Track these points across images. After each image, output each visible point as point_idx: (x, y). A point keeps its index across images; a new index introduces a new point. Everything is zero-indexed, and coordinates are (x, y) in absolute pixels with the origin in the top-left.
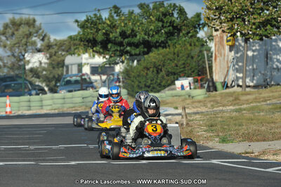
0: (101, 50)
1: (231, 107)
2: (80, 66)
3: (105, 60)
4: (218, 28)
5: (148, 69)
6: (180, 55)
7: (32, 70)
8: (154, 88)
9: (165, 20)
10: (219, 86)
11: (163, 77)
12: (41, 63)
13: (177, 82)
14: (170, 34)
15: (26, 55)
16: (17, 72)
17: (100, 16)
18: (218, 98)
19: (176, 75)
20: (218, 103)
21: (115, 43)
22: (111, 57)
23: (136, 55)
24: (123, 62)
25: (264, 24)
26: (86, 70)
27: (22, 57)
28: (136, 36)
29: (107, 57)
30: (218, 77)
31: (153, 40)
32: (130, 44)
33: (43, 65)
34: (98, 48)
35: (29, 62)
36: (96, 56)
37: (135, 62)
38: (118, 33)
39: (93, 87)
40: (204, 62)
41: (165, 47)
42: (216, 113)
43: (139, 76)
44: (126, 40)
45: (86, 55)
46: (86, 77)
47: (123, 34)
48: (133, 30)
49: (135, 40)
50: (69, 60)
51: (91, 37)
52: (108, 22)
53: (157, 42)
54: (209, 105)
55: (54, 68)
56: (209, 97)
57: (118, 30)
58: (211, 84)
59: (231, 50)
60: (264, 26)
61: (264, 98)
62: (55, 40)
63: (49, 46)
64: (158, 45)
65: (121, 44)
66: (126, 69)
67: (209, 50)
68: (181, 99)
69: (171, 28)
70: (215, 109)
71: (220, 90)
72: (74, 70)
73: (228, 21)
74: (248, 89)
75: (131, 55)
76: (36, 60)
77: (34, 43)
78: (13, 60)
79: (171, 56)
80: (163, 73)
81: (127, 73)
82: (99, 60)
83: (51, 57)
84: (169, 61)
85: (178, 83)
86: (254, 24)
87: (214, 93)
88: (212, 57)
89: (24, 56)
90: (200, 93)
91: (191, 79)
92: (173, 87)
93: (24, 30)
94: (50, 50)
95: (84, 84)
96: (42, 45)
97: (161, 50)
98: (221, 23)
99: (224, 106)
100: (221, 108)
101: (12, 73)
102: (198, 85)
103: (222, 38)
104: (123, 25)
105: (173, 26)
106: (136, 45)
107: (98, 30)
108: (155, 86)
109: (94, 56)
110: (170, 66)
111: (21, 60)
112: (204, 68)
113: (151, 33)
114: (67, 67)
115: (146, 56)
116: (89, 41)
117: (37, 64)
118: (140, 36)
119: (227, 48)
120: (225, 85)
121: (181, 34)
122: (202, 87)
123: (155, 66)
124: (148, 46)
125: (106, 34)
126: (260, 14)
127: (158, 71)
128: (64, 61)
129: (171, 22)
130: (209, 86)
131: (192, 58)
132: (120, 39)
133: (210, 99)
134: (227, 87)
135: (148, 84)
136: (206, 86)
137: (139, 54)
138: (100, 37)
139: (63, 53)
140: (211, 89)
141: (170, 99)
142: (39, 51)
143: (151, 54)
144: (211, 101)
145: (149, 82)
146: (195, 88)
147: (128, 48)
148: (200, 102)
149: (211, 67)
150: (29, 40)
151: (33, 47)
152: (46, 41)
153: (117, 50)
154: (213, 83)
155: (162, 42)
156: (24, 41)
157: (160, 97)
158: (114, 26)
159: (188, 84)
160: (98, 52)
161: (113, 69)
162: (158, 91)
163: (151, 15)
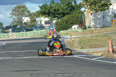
0: (48, 16)
1: (90, 35)
2: (41, 21)
3: (49, 19)
4: (86, 8)
5: (63, 22)
6: (74, 17)
7: (25, 23)
8: (65, 28)
9: (69, 5)
11: (68, 25)
12: (28, 20)
14: (71, 10)
15: (23, 18)
17: (47, 4)
18: (86, 32)
19: (73, 24)
21: (52, 13)
24: (55, 20)
26: (43, 23)
27: (21, 19)
28: (59, 11)
29: (50, 18)
30: (87, 25)
31: (65, 12)
32: (57, 14)
34: (46, 15)
35: (23, 20)
37: (60, 20)
38: (53, 10)
39: (45, 29)
40: (83, 19)
41: (69, 14)
42: (84, 37)
43: (60, 24)
44: (56, 12)
45: (43, 18)
46: (42, 25)
47: (55, 10)
48: (58, 9)
49: (59, 12)
50: (37, 19)
51: (44, 11)
52: (50, 6)
53: (67, 13)
54: (82, 35)
55: (32, 22)
56: (83, 31)
57: (53, 9)
58: (84, 27)
60: (102, 7)
61: (102, 31)
62: (33, 12)
63: (30, 15)
64: (67, 14)
65: (54, 14)
66: (56, 22)
67: (84, 15)
69: (71, 8)
71: (88, 29)
72: (39, 23)
73: (89, 5)
74: (97, 29)
75: (58, 17)
76: (26, 19)
78: (18, 19)
79: (71, 18)
80: (69, 23)
82: (47, 19)
83: (31, 18)
85: (73, 27)
86: (98, 6)
87: (86, 30)
88: (85, 17)
90: (80, 30)
91: (77, 25)
92: (71, 28)
93: (22, 9)
94: (31, 16)
95: (42, 27)
96: (28, 15)
97: (68, 16)
98: (87, 6)
100: (86, 35)
102: (80, 27)
103: (88, 11)
104: (55, 7)
106: (60, 14)
107: (46, 9)
108: (66, 28)
109: (45, 18)
110: (71, 21)
111: (21, 20)
112: (83, 21)
113: (64, 10)
114: (37, 21)
115: (63, 18)
116: (43, 13)
117: (26, 21)
118: (61, 11)
119: (90, 14)
120: (90, 27)
121: (75, 10)
122: (81, 28)
123: (66, 21)
124: (64, 14)
125: (49, 10)
126: (100, 3)
127: (67, 23)
128: (35, 20)
129: (71, 6)
130: (84, 28)
131: (79, 18)
132: (54, 12)
133: (83, 32)
134: (90, 28)
135: (63, 27)
136: (83, 27)
137: (61, 17)
138: (47, 11)
139: (36, 17)
140: (85, 29)
141: (70, 33)
142: (27, 16)
143: (65, 17)
144: (83, 33)
146: (79, 29)
147: (57, 15)
148: (80, 33)
149: (85, 21)
150: (24, 13)
151: (25, 15)
152: (29, 13)
153: (53, 16)
154: (85, 27)
155: (68, 13)
156: (22, 13)
157: (67, 32)
158: (52, 8)
159: (77, 27)
160: (46, 17)
161: (52, 22)
162: (67, 30)
163: (64, 3)
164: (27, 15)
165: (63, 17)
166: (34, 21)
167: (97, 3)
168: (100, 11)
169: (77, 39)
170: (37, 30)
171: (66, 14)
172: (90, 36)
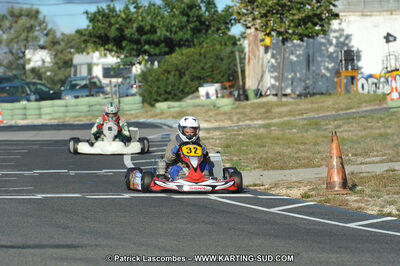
0: (115, 48)
1: (260, 122)
2: (90, 67)
3: (119, 60)
4: (249, 25)
5: (169, 72)
6: (208, 56)
7: (33, 70)
8: (175, 95)
9: (191, 14)
10: (251, 94)
11: (186, 82)
12: (44, 61)
13: (201, 89)
14: (196, 31)
15: (27, 51)
16: (15, 72)
17: (114, 8)
18: (248, 110)
19: (202, 80)
20: (246, 116)
21: (131, 41)
22: (126, 57)
23: (155, 55)
24: (140, 63)
25: (304, 21)
26: (98, 72)
27: (21, 55)
28: (156, 32)
29: (122, 56)
30: (251, 84)
31: (176, 37)
32: (148, 42)
33: (46, 64)
34: (110, 46)
35: (29, 60)
36: (109, 55)
37: (156, 63)
38: (135, 29)
39: (103, 93)
40: (235, 65)
41: (189, 46)
42: (240, 128)
43: (158, 80)
44: (144, 37)
45: (97, 54)
46: (95, 80)
47: (140, 30)
48: (152, 26)
49: (155, 37)
50: (78, 59)
51: (101, 32)
52: (123, 15)
53: (181, 40)
54: (235, 119)
55: (60, 68)
56: (237, 108)
57: (135, 25)
58: (241, 92)
59: (266, 52)
60: (305, 24)
61: (300, 110)
62: (63, 34)
63: (55, 43)
64: (181, 44)
65: (138, 42)
66: (142, 71)
67: (242, 51)
68: (204, 109)
69: (197, 23)
70: (241, 123)
71: (253, 100)
72: (84, 72)
73: (262, 17)
74: (284, 99)
75: (150, 55)
76: (38, 58)
77: (36, 38)
78: (11, 57)
79: (196, 58)
80: (187, 78)
81: (144, 76)
82: (112, 60)
83: (56, 55)
84: (194, 64)
85: (202, 91)
86: (292, 21)
87: (246, 102)
88: (244, 58)
89: (24, 53)
90: (226, 103)
91: (217, 86)
92: (196, 94)
93: (24, 21)
94: (57, 47)
95: (93, 88)
96: (46, 42)
97: (185, 50)
98: (254, 19)
99: (251, 120)
100: (248, 122)
101: (9, 74)
102: (226, 92)
103: (256, 36)
104: (140, 18)
105: (200, 21)
106: (156, 44)
107: (110, 25)
108: (177, 92)
109: (105, 55)
110: (195, 70)
111: (20, 58)
112: (236, 72)
113: (174, 29)
114: (76, 67)
115: (167, 57)
116: (99, 37)
117: (39, 64)
118: (161, 33)
119: (262, 49)
120: (259, 94)
121: (210, 32)
122: (231, 94)
123: (177, 69)
124: (171, 45)
125: (121, 30)
126: (299, 9)
127: (181, 74)
128: (71, 60)
129: (197, 16)
130: (239, 95)
131: (222, 60)
132: (136, 36)
133: (238, 111)
134: (261, 95)
135: (168, 90)
136: (236, 93)
137: (160, 54)
138: (113, 33)
139: (72, 50)
140: (242, 97)
141: (191, 110)
142: (42, 48)
143: (173, 55)
144: (237, 114)
145: (170, 87)
146: (223, 97)
147: (147, 47)
148: (225, 114)
149: (243, 72)
150: (31, 35)
151: (35, 43)
152: (50, 36)
153: (133, 49)
154: (245, 91)
155: (187, 40)
156: (24, 35)
157: (180, 107)
158: (130, 20)
159: (214, 92)
160: (111, 51)
161: (130, 71)
162: (180, 100)
163: (174, 7)
164: (42, 42)
165: (166, 53)
166: (68, 64)
167: (289, 11)
168: (297, 37)
169: (217, 133)
170: (77, 97)
171: (180, 46)
172: (260, 126)
